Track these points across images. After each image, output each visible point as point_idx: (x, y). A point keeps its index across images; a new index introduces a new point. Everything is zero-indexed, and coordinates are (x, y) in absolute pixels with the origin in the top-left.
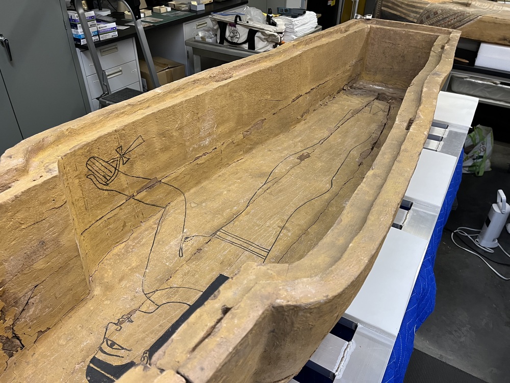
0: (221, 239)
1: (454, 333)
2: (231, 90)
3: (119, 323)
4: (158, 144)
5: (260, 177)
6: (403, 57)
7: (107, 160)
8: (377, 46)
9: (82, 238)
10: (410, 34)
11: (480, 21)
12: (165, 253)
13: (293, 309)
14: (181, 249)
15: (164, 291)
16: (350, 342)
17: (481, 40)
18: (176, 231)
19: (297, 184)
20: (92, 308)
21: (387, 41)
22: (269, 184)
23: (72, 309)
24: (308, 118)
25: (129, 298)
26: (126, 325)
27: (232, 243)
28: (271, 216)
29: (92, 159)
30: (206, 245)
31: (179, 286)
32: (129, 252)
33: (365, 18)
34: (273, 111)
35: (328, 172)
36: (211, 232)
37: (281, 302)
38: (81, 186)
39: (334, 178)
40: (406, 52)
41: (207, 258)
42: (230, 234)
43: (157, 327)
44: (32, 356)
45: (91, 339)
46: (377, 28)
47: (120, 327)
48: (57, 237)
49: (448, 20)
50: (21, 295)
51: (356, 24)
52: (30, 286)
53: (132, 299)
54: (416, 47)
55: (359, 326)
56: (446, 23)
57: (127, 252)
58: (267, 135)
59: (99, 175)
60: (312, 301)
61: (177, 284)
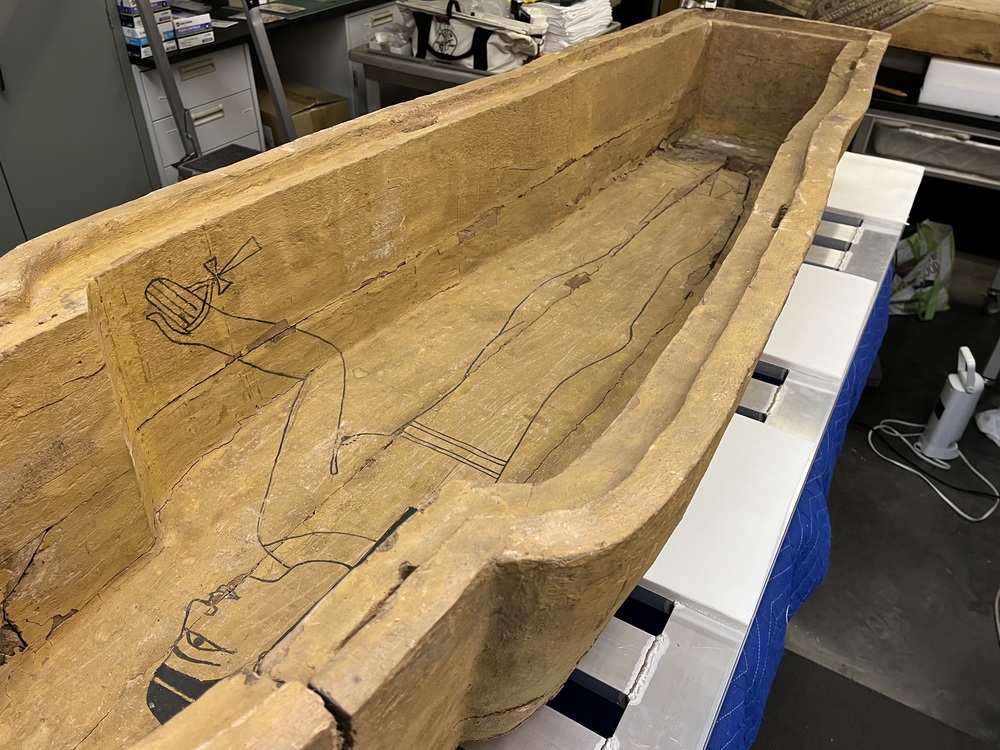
0: (414, 439)
1: (869, 622)
2: (433, 148)
3: (212, 600)
4: (288, 256)
5: (490, 320)
6: (777, 84)
7: (186, 285)
8: (725, 62)
9: (139, 436)
10: (791, 40)
11: (931, 14)
12: (302, 466)
13: (536, 568)
14: (335, 459)
15: (300, 541)
16: (659, 637)
17: (932, 52)
18: (325, 424)
19: (563, 334)
20: (159, 573)
21: (746, 53)
22: (510, 334)
23: (121, 573)
24: (588, 205)
25: (233, 554)
26: (226, 606)
27: (435, 448)
28: (512, 396)
29: (157, 284)
30: (384, 452)
31: (329, 531)
32: (234, 465)
33: (702, 6)
34: (518, 191)
35: (624, 310)
36: (394, 427)
37: (512, 554)
38: (135, 335)
39: (636, 323)
40: (782, 75)
41: (385, 476)
42: (430, 431)
43: (285, 608)
44: (43, 663)
45: (158, 631)
46: (727, 28)
47: (215, 607)
48: (88, 433)
49: (867, 11)
50: (18, 545)
51: (685, 18)
52: (38, 528)
53: (238, 556)
54: (803, 66)
55: (678, 605)
56: (863, 17)
57: (228, 464)
58: (507, 237)
59: (171, 315)
60: (572, 552)
61: (326, 527)
